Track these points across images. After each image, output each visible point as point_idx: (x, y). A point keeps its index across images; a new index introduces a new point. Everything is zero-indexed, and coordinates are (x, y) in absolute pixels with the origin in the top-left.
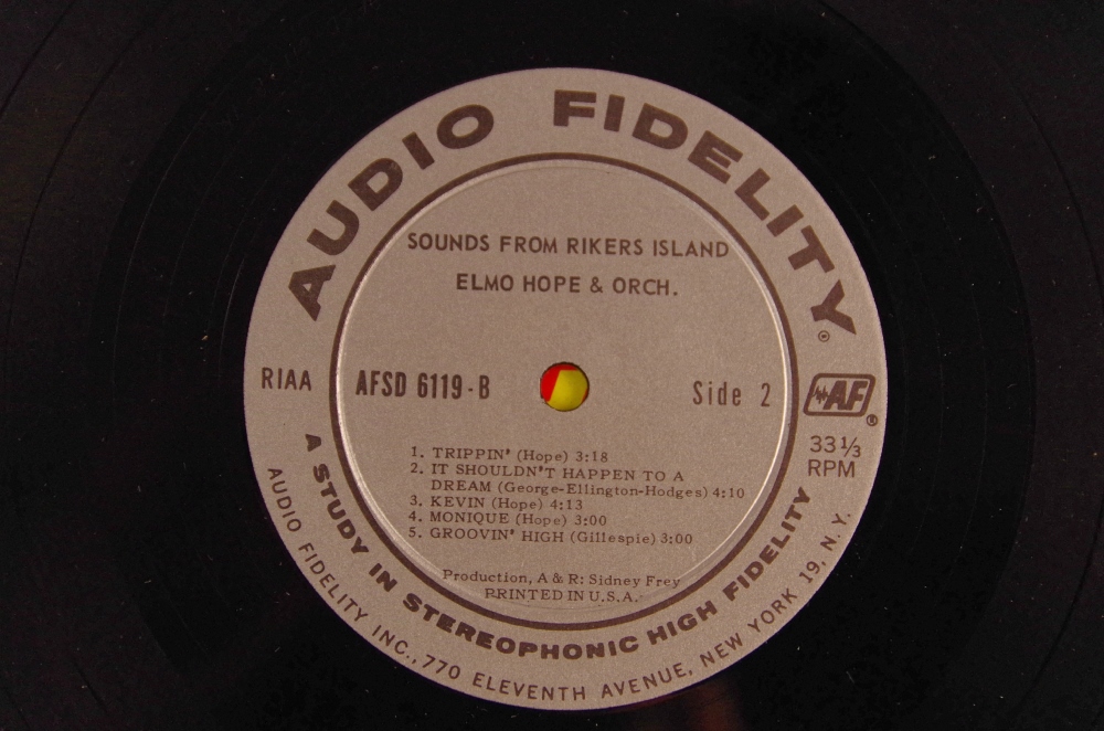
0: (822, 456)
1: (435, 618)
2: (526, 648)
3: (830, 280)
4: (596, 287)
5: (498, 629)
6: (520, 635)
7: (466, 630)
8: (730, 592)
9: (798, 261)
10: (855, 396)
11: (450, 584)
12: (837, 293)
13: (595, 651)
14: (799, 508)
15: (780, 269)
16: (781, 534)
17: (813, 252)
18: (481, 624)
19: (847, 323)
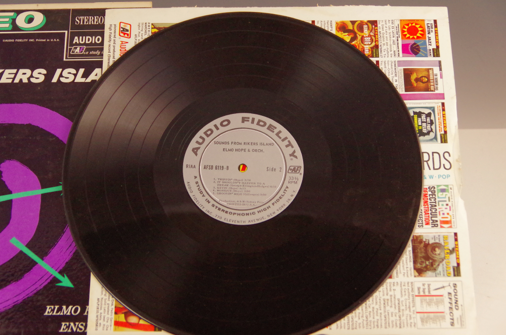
0: (291, 180)
1: (217, 208)
2: (234, 214)
3: (293, 149)
4: (249, 151)
5: (229, 210)
6: (233, 211)
7: (223, 210)
8: (273, 204)
9: (287, 146)
10: (297, 170)
11: (221, 202)
12: (294, 152)
13: (248, 214)
14: (286, 189)
15: (283, 148)
16: (283, 194)
17: (290, 145)
18: (226, 209)
19: (296, 157)
